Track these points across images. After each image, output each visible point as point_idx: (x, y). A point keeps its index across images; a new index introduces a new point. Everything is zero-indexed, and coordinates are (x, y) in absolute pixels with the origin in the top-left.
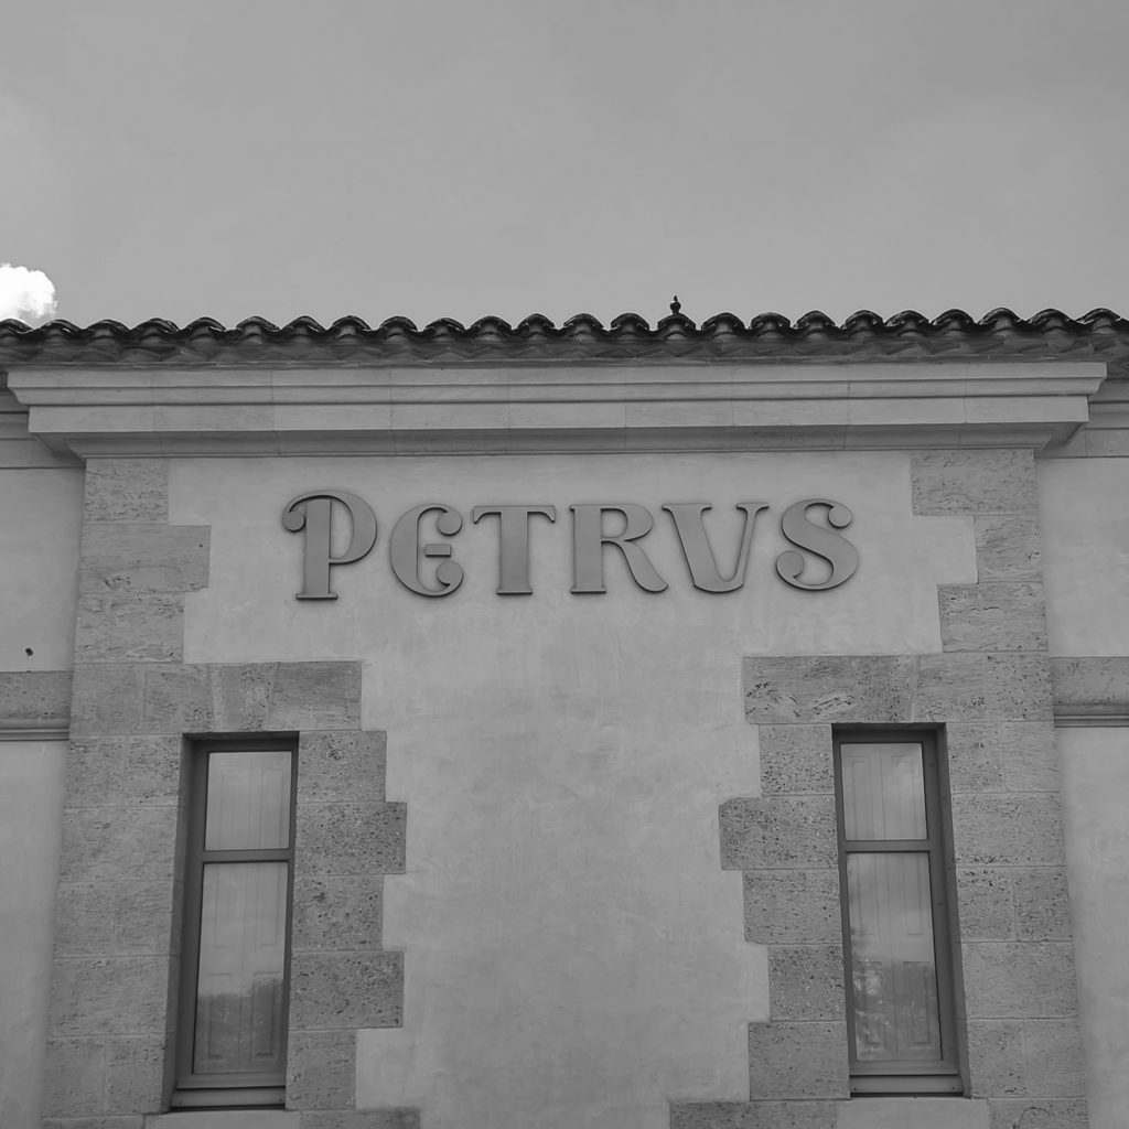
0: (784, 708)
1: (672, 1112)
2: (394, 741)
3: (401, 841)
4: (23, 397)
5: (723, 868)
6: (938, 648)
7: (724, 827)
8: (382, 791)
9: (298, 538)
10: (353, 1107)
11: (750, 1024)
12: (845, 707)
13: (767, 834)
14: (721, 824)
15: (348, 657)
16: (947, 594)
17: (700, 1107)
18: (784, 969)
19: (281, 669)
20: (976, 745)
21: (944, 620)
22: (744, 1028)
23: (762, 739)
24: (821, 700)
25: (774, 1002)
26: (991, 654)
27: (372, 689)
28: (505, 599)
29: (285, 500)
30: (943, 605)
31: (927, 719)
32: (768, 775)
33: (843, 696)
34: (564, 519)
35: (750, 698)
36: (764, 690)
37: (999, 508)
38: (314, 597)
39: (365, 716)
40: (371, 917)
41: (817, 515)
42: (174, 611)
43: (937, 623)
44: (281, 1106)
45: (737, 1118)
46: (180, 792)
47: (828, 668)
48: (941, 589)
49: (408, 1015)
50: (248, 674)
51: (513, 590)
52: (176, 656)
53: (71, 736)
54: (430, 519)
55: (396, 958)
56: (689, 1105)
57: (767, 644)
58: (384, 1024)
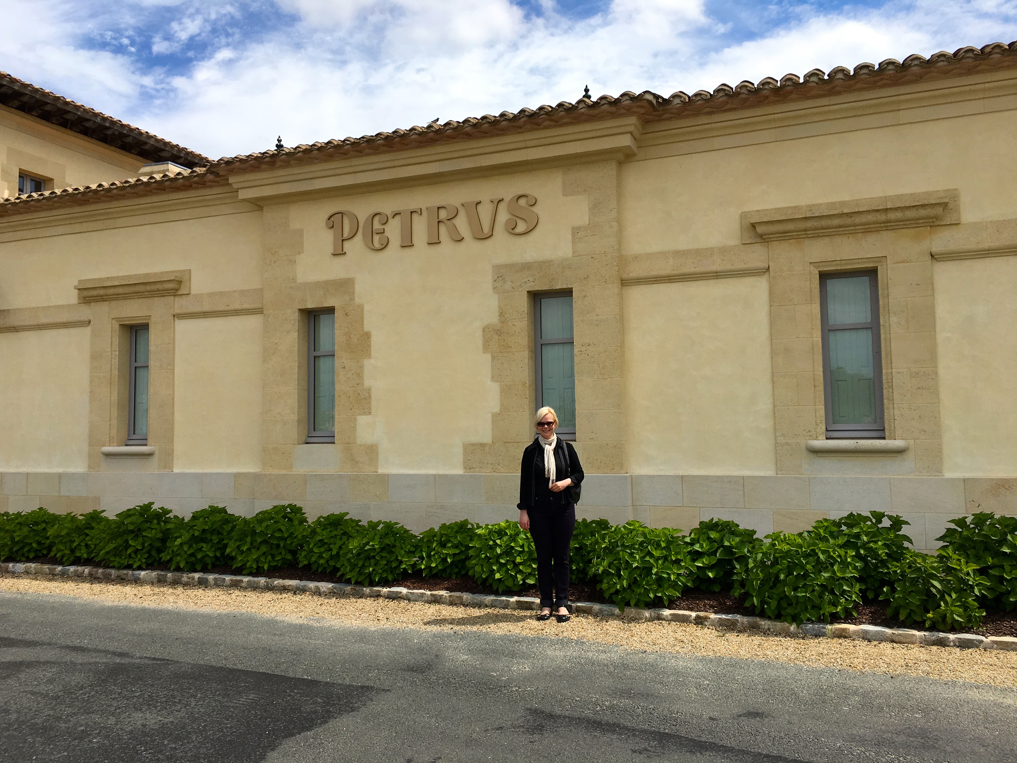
0: (508, 286)
1: (464, 447)
2: (366, 308)
3: (369, 346)
4: (235, 186)
5: (484, 353)
6: (570, 255)
7: (484, 336)
8: (363, 328)
9: (332, 229)
10: (356, 443)
11: (492, 414)
12: (532, 284)
13: (500, 338)
14: (483, 335)
15: (349, 276)
16: (575, 231)
17: (473, 445)
18: (506, 391)
19: (327, 283)
20: (585, 296)
21: (574, 242)
22: (490, 415)
23: (499, 299)
24: (522, 281)
25: (502, 405)
26: (593, 256)
27: (358, 288)
28: (405, 249)
29: (327, 216)
30: (573, 234)
31: (565, 286)
32: (501, 314)
33: (531, 279)
34: (425, 213)
35: (495, 283)
36: (500, 279)
37: (599, 189)
38: (339, 253)
39: (356, 299)
40: (360, 375)
41: (522, 202)
42: (293, 262)
43: (570, 244)
44: (334, 443)
45: (487, 449)
46: (298, 331)
47: (526, 267)
48: (573, 228)
49: (373, 411)
50: (317, 285)
51: (408, 244)
52: (294, 280)
53: (264, 312)
54: (376, 219)
55: (369, 390)
56: (470, 444)
57: (503, 258)
58: (365, 414)
